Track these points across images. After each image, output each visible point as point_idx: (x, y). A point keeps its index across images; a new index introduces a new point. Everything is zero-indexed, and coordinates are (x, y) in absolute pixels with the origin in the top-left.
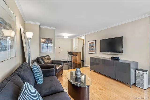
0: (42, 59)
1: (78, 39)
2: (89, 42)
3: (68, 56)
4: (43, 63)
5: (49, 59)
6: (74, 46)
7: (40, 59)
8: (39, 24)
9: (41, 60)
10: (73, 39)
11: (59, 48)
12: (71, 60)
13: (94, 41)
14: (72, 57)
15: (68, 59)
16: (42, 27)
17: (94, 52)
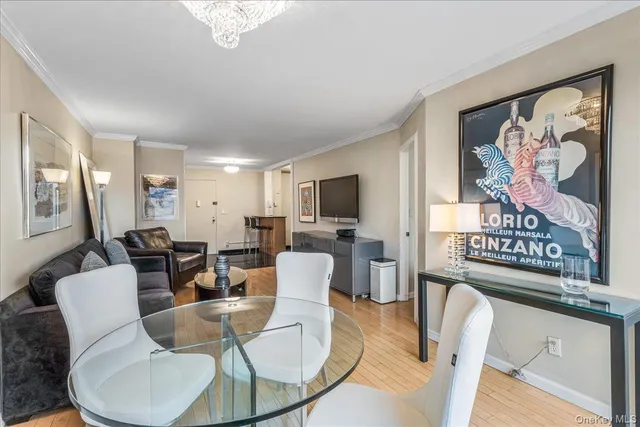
0: (141, 237)
1: (283, 172)
2: (301, 186)
3: (247, 232)
4: (142, 246)
5: (164, 237)
6: (269, 198)
7: (134, 235)
8: (134, 138)
9: (136, 239)
10: (263, 173)
11: (215, 203)
12: (257, 245)
13: (311, 185)
14: (261, 235)
15: (245, 242)
16: (143, 144)
17: (311, 219)
